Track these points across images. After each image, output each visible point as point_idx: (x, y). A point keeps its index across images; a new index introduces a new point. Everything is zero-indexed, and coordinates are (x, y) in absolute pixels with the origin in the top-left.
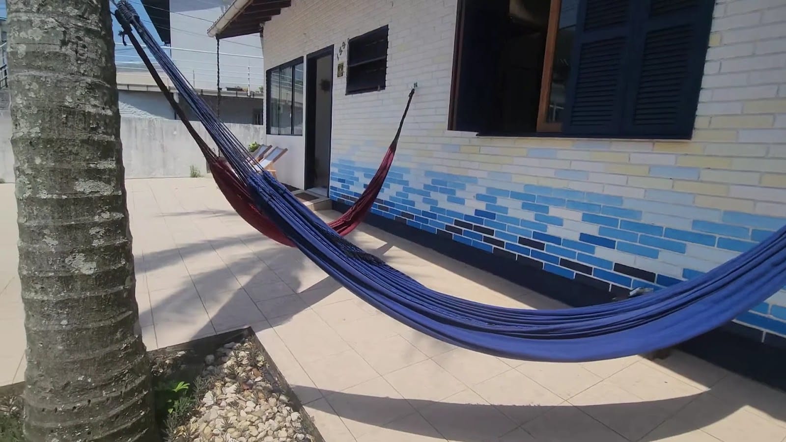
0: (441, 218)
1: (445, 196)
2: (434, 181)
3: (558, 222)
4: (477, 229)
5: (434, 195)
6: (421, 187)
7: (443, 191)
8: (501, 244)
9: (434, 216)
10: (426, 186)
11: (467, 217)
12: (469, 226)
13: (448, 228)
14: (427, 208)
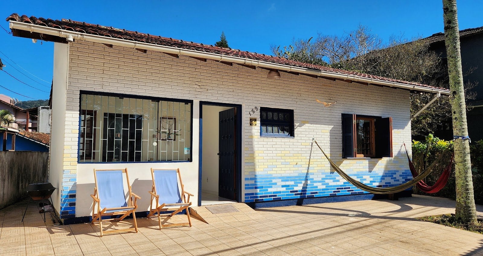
0: (331, 189)
1: (332, 180)
2: (326, 176)
3: (365, 180)
4: (345, 188)
5: (327, 181)
6: (320, 179)
7: (330, 179)
8: (353, 191)
9: (328, 189)
10: (323, 179)
11: (341, 186)
12: (342, 188)
13: (334, 192)
14: (324, 187)
